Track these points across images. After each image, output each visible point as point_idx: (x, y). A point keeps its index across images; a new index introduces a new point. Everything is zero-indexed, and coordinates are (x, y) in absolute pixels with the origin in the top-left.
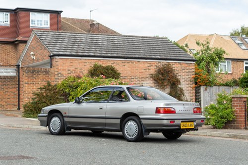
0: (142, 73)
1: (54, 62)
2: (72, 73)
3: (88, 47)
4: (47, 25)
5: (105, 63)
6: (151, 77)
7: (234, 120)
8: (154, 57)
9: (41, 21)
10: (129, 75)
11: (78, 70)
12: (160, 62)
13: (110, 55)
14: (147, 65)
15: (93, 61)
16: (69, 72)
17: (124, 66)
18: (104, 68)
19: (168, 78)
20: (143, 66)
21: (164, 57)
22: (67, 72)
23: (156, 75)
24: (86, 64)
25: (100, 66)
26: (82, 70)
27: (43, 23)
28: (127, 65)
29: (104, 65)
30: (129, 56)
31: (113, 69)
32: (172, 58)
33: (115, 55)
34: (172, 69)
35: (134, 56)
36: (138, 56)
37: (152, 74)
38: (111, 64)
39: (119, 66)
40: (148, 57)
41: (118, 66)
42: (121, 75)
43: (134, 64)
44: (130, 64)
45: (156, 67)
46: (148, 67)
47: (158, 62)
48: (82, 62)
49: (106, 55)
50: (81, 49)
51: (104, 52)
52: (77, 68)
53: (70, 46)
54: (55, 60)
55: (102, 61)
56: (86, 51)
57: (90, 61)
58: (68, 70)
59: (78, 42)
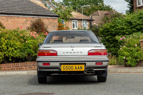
8: (29, 13)
10: (11, 28)
12: (34, 18)
17: (8, 21)
20: (21, 21)
28: (10, 20)
32: (42, 14)
37: (28, 28)
40: (25, 13)
41: (3, 20)
42: (6, 28)
43: (15, 19)
44: (12, 19)
45: (31, 21)
46: (25, 21)
47: (32, 17)
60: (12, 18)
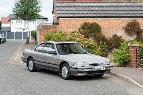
0: (117, 26)
1: (59, 22)
2: (70, 28)
5: (91, 21)
8: (125, 16)
10: (108, 28)
12: (130, 19)
13: (95, 16)
14: (120, 21)
15: (83, 20)
16: (68, 27)
17: (104, 22)
18: (91, 24)
19: (135, 29)
20: (117, 22)
21: (133, 16)
22: (67, 27)
23: (127, 27)
24: (79, 22)
25: (88, 23)
26: (77, 26)
28: (106, 22)
29: (91, 22)
30: (108, 16)
31: (97, 25)
32: (138, 16)
33: (99, 16)
34: (137, 23)
35: (111, 16)
36: (114, 16)
37: (124, 27)
38: (95, 22)
40: (121, 16)
41: (100, 22)
42: (102, 28)
43: (111, 20)
44: (109, 21)
45: (127, 22)
46: (121, 22)
47: (128, 19)
48: (76, 21)
49: (92, 16)
50: (78, 13)
51: (92, 14)
52: (73, 25)
53: (72, 11)
54: (59, 21)
55: (89, 20)
56: (81, 14)
57: (81, 20)
58: (68, 26)
59: (79, 8)
60: (109, 20)
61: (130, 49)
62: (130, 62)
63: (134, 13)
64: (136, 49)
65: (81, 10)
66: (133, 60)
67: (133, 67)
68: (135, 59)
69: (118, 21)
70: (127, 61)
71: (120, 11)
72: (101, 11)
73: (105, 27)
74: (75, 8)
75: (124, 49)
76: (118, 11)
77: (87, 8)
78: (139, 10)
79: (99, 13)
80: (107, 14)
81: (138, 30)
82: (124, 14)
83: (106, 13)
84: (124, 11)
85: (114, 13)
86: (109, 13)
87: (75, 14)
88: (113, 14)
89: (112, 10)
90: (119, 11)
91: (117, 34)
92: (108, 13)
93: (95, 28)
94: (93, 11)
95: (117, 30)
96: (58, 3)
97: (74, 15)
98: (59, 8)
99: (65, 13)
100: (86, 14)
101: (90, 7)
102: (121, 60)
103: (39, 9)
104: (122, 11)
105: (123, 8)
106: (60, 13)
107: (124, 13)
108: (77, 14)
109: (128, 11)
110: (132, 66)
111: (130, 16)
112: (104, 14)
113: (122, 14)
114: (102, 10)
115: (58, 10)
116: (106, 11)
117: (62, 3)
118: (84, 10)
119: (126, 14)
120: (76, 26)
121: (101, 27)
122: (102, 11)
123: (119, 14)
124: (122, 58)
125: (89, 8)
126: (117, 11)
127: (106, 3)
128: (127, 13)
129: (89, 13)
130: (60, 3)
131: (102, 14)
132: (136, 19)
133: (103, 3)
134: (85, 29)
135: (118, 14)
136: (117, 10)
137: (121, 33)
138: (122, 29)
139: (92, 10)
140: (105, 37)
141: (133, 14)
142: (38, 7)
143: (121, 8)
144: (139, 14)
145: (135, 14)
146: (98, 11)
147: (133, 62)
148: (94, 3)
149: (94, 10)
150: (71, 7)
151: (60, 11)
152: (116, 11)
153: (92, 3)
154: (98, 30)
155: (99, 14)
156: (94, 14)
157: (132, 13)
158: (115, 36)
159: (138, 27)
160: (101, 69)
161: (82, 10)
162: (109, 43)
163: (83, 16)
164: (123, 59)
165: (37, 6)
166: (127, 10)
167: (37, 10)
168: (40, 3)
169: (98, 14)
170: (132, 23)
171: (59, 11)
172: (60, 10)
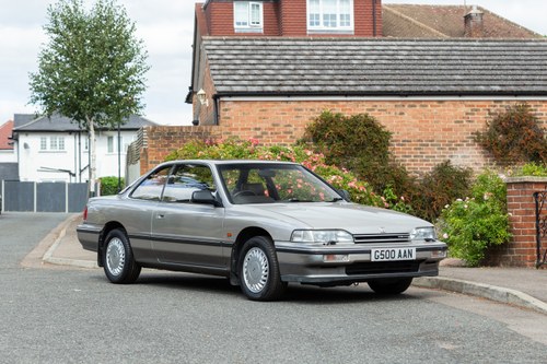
0: (451, 129)
2: (265, 136)
3: (317, 72)
4: (348, 24)
5: (349, 109)
6: (475, 141)
7: (506, 246)
8: (483, 88)
9: (334, 17)
10: (415, 137)
11: (281, 129)
12: (501, 101)
13: (362, 88)
14: (463, 109)
15: (317, 105)
16: (259, 133)
17: (402, 114)
18: (346, 121)
19: (521, 141)
20: (452, 114)
21: (513, 88)
22: (253, 133)
23: (489, 134)
24: (300, 113)
25: (338, 116)
26: (291, 129)
27: (338, 20)
28: (408, 111)
29: (347, 115)
30: (414, 89)
31: (370, 125)
32: (535, 88)
33: (378, 88)
34: (531, 117)
35: (426, 89)
36: (438, 88)
37: (478, 133)
38: (365, 112)
39: (386, 114)
40: (467, 88)
41: (383, 114)
42: (394, 136)
43: (429, 107)
44: (418, 108)
45: (490, 114)
46: (467, 114)
47: (495, 101)
48: (290, 110)
49: (352, 89)
50: (296, 77)
51: (352, 83)
52: (277, 125)
53: (272, 72)
54: (222, 107)
55: (341, 103)
56: (307, 82)
57: (310, 106)
58: (256, 129)
59: (298, 62)
60: (418, 105)
61: (513, 193)
62: (512, 245)
63: (518, 77)
64: (536, 194)
65: (307, 67)
66: (521, 239)
67: (525, 266)
68: (532, 232)
69: (454, 109)
70: (500, 241)
71: (463, 72)
72: (386, 72)
73: (405, 134)
74: (282, 62)
75: (485, 197)
76: (453, 72)
77: (332, 62)
78: (536, 67)
79: (381, 77)
80: (412, 83)
81: (534, 145)
82: (477, 82)
83: (406, 77)
84: (477, 72)
85: (440, 77)
86: (421, 77)
87: (286, 83)
88: (434, 83)
89: (432, 67)
90: (459, 72)
91: (452, 160)
92: (416, 77)
93: (363, 138)
94: (355, 72)
95: (453, 146)
96: (214, 42)
97: (280, 85)
98: (220, 62)
99: (246, 77)
100: (329, 83)
101: (345, 57)
102: (475, 238)
103: (136, 79)
104: (472, 72)
105: (473, 62)
106: (225, 77)
107: (476, 77)
108: (291, 82)
109: (494, 72)
110: (518, 264)
111: (504, 89)
112: (397, 83)
113: (472, 83)
114: (391, 67)
115: (216, 67)
116: (405, 72)
117: (232, 43)
118: (321, 67)
119: (486, 83)
120: (288, 129)
121: (388, 134)
122: (389, 72)
123: (460, 82)
124: (481, 229)
125: (341, 62)
126: (449, 72)
127: (407, 43)
128: (490, 77)
129: (340, 77)
130: (223, 43)
131: (391, 82)
132: (525, 101)
133: (394, 43)
134: (325, 140)
135: (455, 83)
136: (452, 67)
137: (469, 159)
138: (470, 141)
139: (350, 67)
140: (406, 174)
141: (514, 83)
142: (132, 71)
143: (464, 62)
144: (538, 83)
145: (520, 83)
146: (375, 72)
147: (524, 245)
148: (357, 43)
149: (360, 67)
150: (268, 57)
151: (226, 72)
152: (445, 72)
153: (352, 43)
154: (375, 145)
155: (378, 82)
156: (361, 82)
157: (510, 77)
158: (444, 170)
159: (533, 134)
160: (400, 256)
161: (312, 67)
162: (420, 197)
163: (317, 88)
164: (483, 236)
165: (129, 65)
166: (490, 67)
167: (129, 83)
168: (142, 52)
169: (375, 82)
170: (509, 119)
171: (222, 72)
172: (223, 67)
